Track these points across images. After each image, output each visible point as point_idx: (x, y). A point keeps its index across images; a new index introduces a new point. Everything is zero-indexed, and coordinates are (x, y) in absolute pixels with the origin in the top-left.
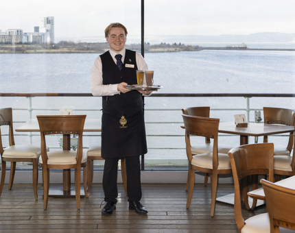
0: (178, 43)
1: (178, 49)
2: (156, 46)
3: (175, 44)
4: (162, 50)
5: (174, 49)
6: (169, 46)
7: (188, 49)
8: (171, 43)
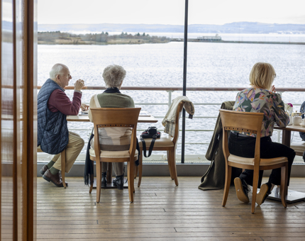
0: (141, 33)
1: (141, 40)
2: (115, 37)
3: (138, 34)
4: (123, 41)
5: (136, 40)
6: (130, 36)
7: (153, 40)
8: (133, 34)
